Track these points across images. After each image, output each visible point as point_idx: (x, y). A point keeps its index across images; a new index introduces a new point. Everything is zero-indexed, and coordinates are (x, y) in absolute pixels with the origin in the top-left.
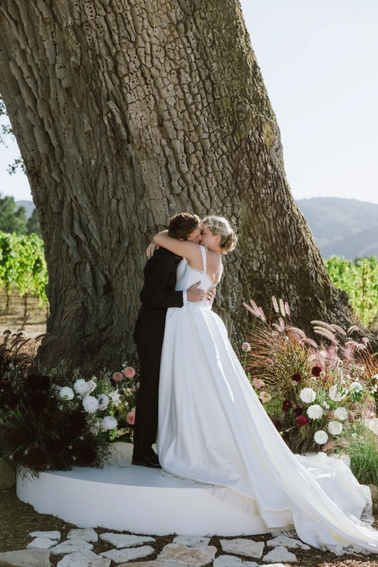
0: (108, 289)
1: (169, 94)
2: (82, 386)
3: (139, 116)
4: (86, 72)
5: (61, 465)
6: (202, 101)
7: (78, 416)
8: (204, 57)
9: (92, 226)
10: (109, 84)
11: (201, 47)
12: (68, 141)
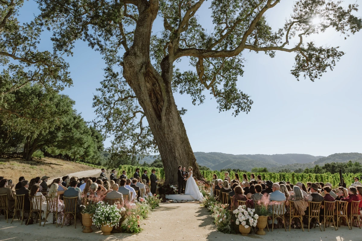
0: (173, 176)
1: (180, 152)
2: (173, 186)
3: (177, 155)
4: (171, 150)
5: (171, 194)
6: (184, 152)
7: (173, 189)
8: (184, 147)
9: (171, 168)
10: (173, 151)
11: (184, 146)
12: (168, 157)
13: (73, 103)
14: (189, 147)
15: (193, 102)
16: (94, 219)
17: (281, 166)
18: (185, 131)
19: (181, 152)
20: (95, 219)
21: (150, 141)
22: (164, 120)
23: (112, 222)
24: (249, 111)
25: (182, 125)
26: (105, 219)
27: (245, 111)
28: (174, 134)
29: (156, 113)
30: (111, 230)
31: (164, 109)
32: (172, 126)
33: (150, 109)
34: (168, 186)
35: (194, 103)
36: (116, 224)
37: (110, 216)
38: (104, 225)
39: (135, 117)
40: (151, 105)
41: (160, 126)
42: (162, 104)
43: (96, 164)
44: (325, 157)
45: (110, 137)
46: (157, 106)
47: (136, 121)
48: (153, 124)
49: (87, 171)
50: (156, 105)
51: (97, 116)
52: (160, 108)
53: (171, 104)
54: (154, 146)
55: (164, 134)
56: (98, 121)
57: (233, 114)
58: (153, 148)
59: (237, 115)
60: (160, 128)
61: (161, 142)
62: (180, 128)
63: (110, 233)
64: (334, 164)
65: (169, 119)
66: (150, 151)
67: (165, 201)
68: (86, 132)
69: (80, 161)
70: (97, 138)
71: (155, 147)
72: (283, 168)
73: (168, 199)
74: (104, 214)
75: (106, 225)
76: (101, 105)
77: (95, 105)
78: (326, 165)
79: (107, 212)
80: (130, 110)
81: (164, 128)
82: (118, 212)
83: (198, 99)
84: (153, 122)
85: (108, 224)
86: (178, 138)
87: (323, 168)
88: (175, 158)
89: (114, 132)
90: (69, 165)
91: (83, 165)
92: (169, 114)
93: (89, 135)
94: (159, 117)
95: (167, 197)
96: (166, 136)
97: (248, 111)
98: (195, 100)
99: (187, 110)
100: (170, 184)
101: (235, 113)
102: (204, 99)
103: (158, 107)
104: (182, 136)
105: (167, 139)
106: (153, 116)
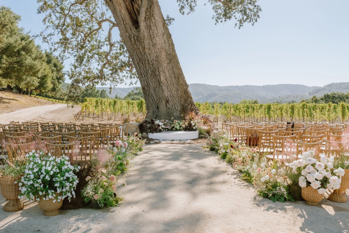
0: (158, 108)
2: (158, 121)
3: (162, 79)
4: (154, 72)
5: (156, 133)
6: (173, 76)
7: (159, 125)
9: (155, 97)
10: (157, 73)
11: (172, 67)
12: (151, 83)
13: (17, 18)
14: (179, 67)
15: (180, 10)
16: (22, 186)
17: (272, 98)
18: (172, 45)
19: (167, 74)
20: (24, 187)
21: (124, 63)
22: (144, 28)
23: (59, 191)
24: (256, 21)
25: (169, 36)
26: (44, 187)
27: (250, 22)
28: (158, 49)
29: (131, 17)
30: (60, 205)
31: (143, 10)
32: (154, 37)
33: (122, 11)
34: (153, 122)
35: (182, 12)
36: (69, 194)
37: (54, 180)
38: (44, 199)
39: (101, 30)
40: (123, 5)
41: (138, 37)
42: (140, 3)
43: (57, 99)
44: (321, 87)
45: (69, 58)
46: (133, 6)
47: (102, 35)
48: (127, 34)
49: (44, 106)
50: (131, 5)
51: (45, 26)
52: (137, 10)
53: (153, 3)
54: (129, 69)
55: (144, 48)
56: (49, 33)
57: (236, 25)
58: (128, 72)
59: (241, 26)
60: (138, 40)
61: (140, 60)
62: (166, 41)
63: (58, 212)
64: (335, 94)
65: (150, 26)
66: (124, 76)
67: (149, 141)
68: (38, 58)
69: (37, 95)
70: (55, 66)
71: (131, 71)
72: (274, 100)
73: (152, 140)
74: (42, 177)
75: (47, 199)
76: (49, 11)
77: (41, 10)
78: (325, 96)
79: (47, 172)
80: (94, 20)
81: (144, 39)
82: (71, 172)
83: (187, 6)
84: (127, 32)
85: (50, 197)
86: (163, 55)
87: (322, 99)
88: (159, 82)
89: (73, 52)
90: (21, 99)
91: (41, 99)
92: (150, 19)
93: (43, 61)
94: (136, 23)
95: (151, 136)
96: (147, 51)
97: (254, 21)
98: (182, 7)
99: (173, 20)
100: (154, 119)
101: (238, 23)
102: (195, 5)
103: (133, 9)
104: (168, 52)
105: (149, 56)
106: (127, 22)
